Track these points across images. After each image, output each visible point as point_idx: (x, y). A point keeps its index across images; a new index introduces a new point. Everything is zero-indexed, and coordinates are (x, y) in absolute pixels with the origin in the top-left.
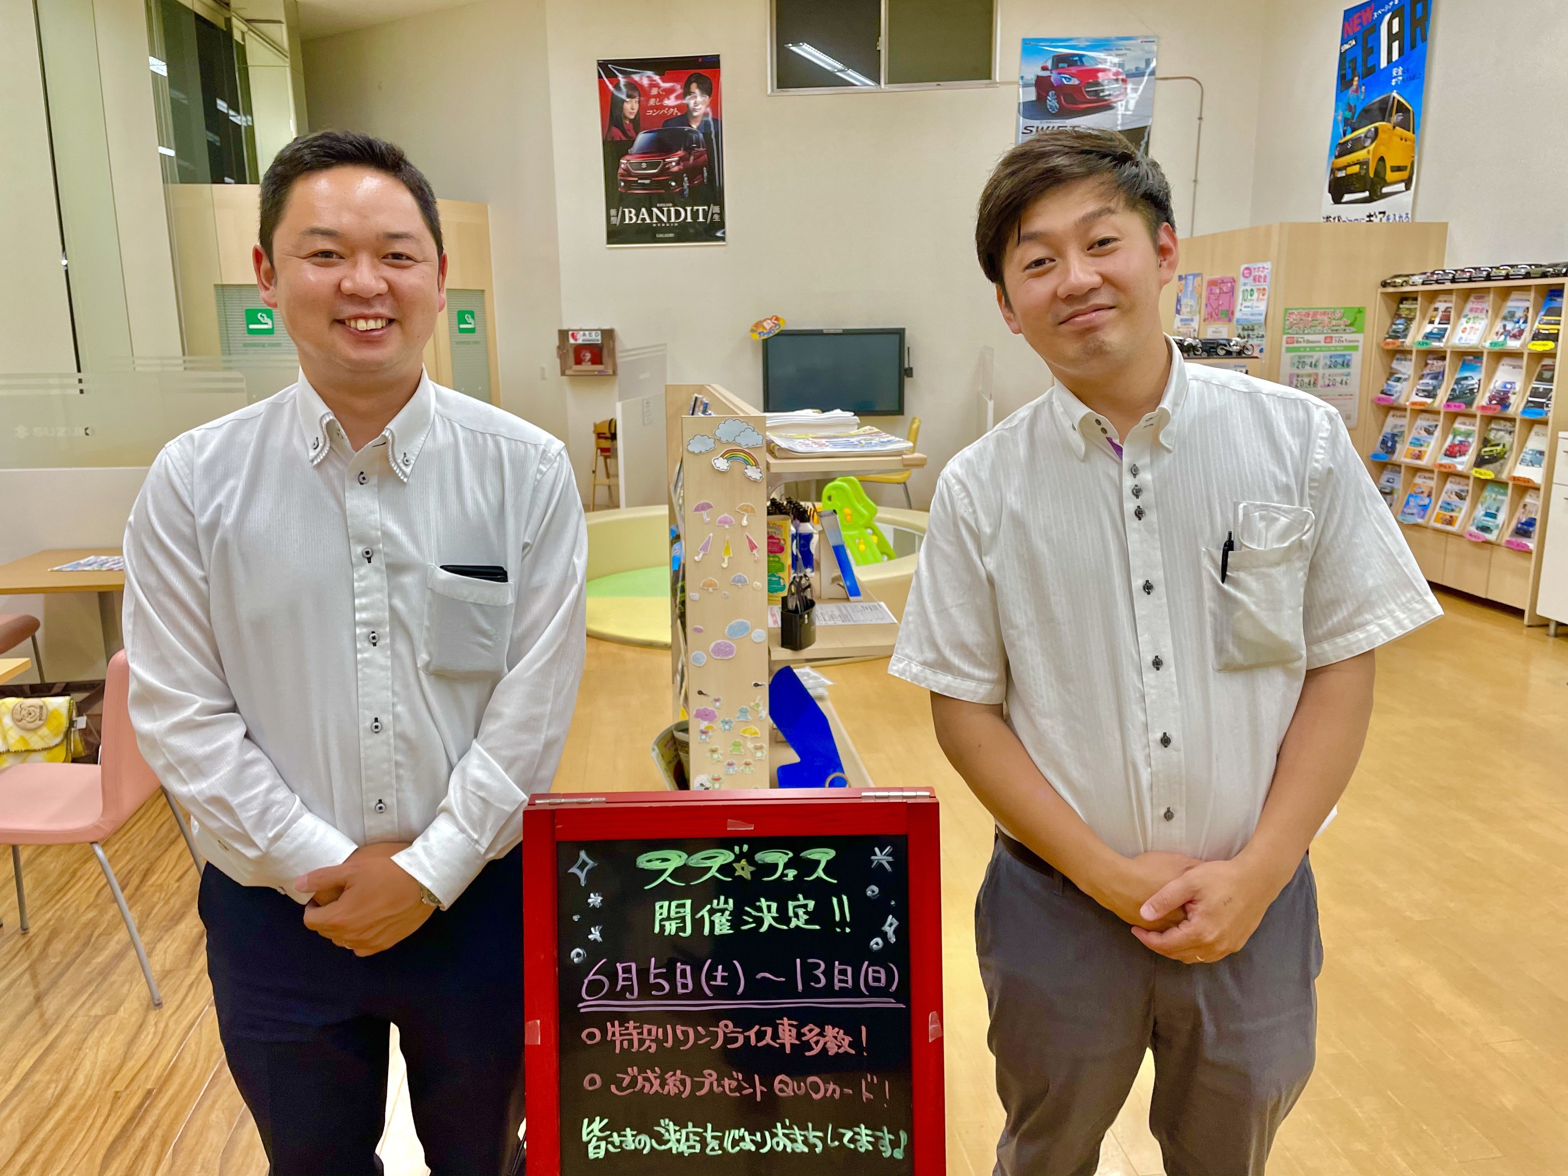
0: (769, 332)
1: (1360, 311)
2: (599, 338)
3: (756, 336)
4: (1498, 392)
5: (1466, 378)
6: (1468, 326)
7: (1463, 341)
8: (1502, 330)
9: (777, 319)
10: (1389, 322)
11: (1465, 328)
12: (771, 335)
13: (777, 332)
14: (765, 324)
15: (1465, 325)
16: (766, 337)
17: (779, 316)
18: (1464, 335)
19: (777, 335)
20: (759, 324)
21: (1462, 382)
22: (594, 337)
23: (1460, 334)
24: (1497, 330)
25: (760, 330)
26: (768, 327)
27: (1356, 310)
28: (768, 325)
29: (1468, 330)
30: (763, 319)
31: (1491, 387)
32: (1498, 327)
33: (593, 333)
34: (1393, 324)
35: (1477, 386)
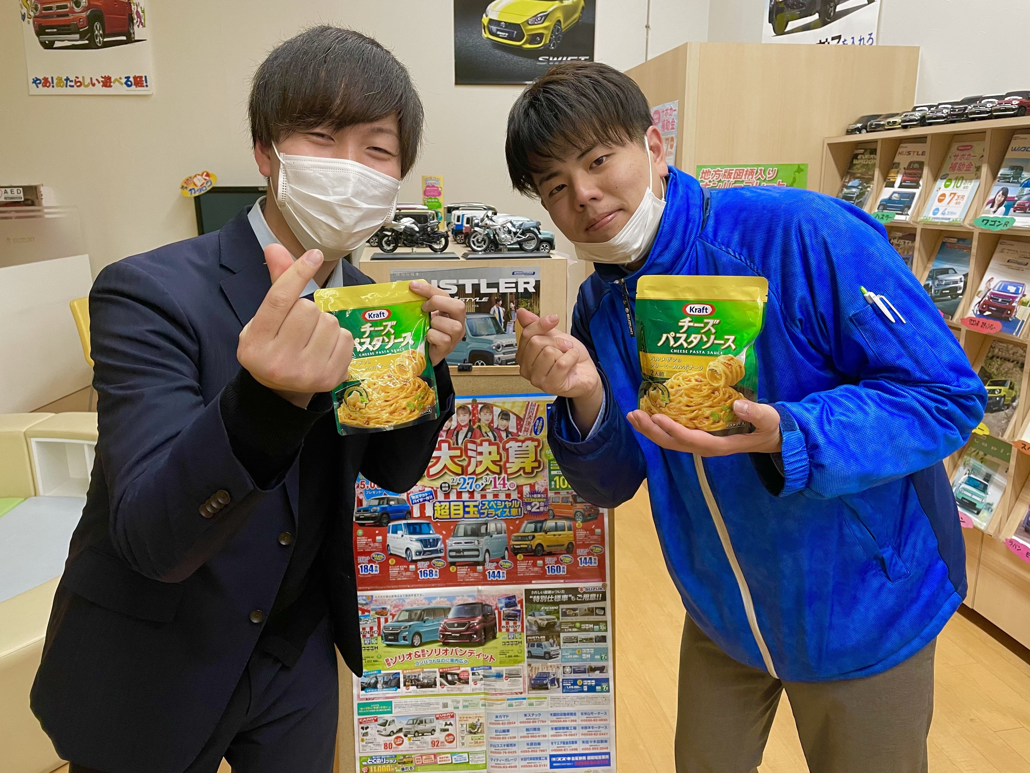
0: (201, 190)
1: (800, 170)
2: (22, 195)
3: (187, 193)
4: (994, 297)
5: (945, 271)
6: (948, 191)
7: (939, 215)
8: (1000, 198)
9: (208, 175)
10: (839, 184)
11: (944, 195)
12: (203, 192)
13: (209, 189)
14: (195, 180)
15: (943, 190)
16: (197, 194)
17: (210, 172)
18: (942, 206)
19: (209, 192)
20: (188, 181)
21: (940, 277)
22: (16, 194)
23: (936, 204)
24: (991, 197)
25: (191, 187)
26: (199, 184)
27: (796, 168)
28: (199, 181)
29: (948, 199)
30: (193, 175)
31: (982, 287)
32: (995, 193)
33: (15, 189)
34: (844, 186)
35: (962, 284)
